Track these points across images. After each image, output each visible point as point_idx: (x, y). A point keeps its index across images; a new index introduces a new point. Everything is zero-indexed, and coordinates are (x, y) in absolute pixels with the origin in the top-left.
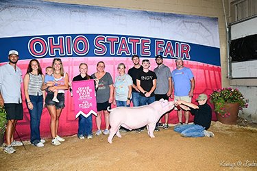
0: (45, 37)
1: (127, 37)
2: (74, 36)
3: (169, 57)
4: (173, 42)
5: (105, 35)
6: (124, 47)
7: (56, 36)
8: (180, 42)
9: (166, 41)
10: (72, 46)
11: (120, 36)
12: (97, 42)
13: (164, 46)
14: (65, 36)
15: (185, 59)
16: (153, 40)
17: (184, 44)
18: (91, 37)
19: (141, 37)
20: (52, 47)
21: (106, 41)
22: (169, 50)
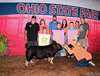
0: (25, 4)
1: (66, 6)
2: (39, 4)
3: (87, 18)
4: (90, 10)
6: (64, 11)
7: (31, 4)
8: (93, 10)
9: (86, 9)
10: (38, 9)
11: (63, 5)
13: (85, 12)
14: (35, 3)
15: (95, 19)
16: (79, 8)
17: (95, 11)
18: (48, 5)
19: (73, 7)
21: (55, 8)
22: (87, 14)
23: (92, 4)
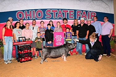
0: (23, 11)
1: (62, 9)
2: (36, 10)
4: (87, 11)
5: (51, 9)
6: (60, 15)
7: (28, 10)
8: (90, 11)
9: (82, 11)
10: (35, 15)
11: (58, 9)
12: (47, 13)
13: (81, 14)
14: (32, 10)
16: (75, 10)
17: (92, 12)
18: (44, 10)
19: (69, 10)
20: (26, 15)
21: (51, 12)
22: (84, 15)
23: (88, 5)
